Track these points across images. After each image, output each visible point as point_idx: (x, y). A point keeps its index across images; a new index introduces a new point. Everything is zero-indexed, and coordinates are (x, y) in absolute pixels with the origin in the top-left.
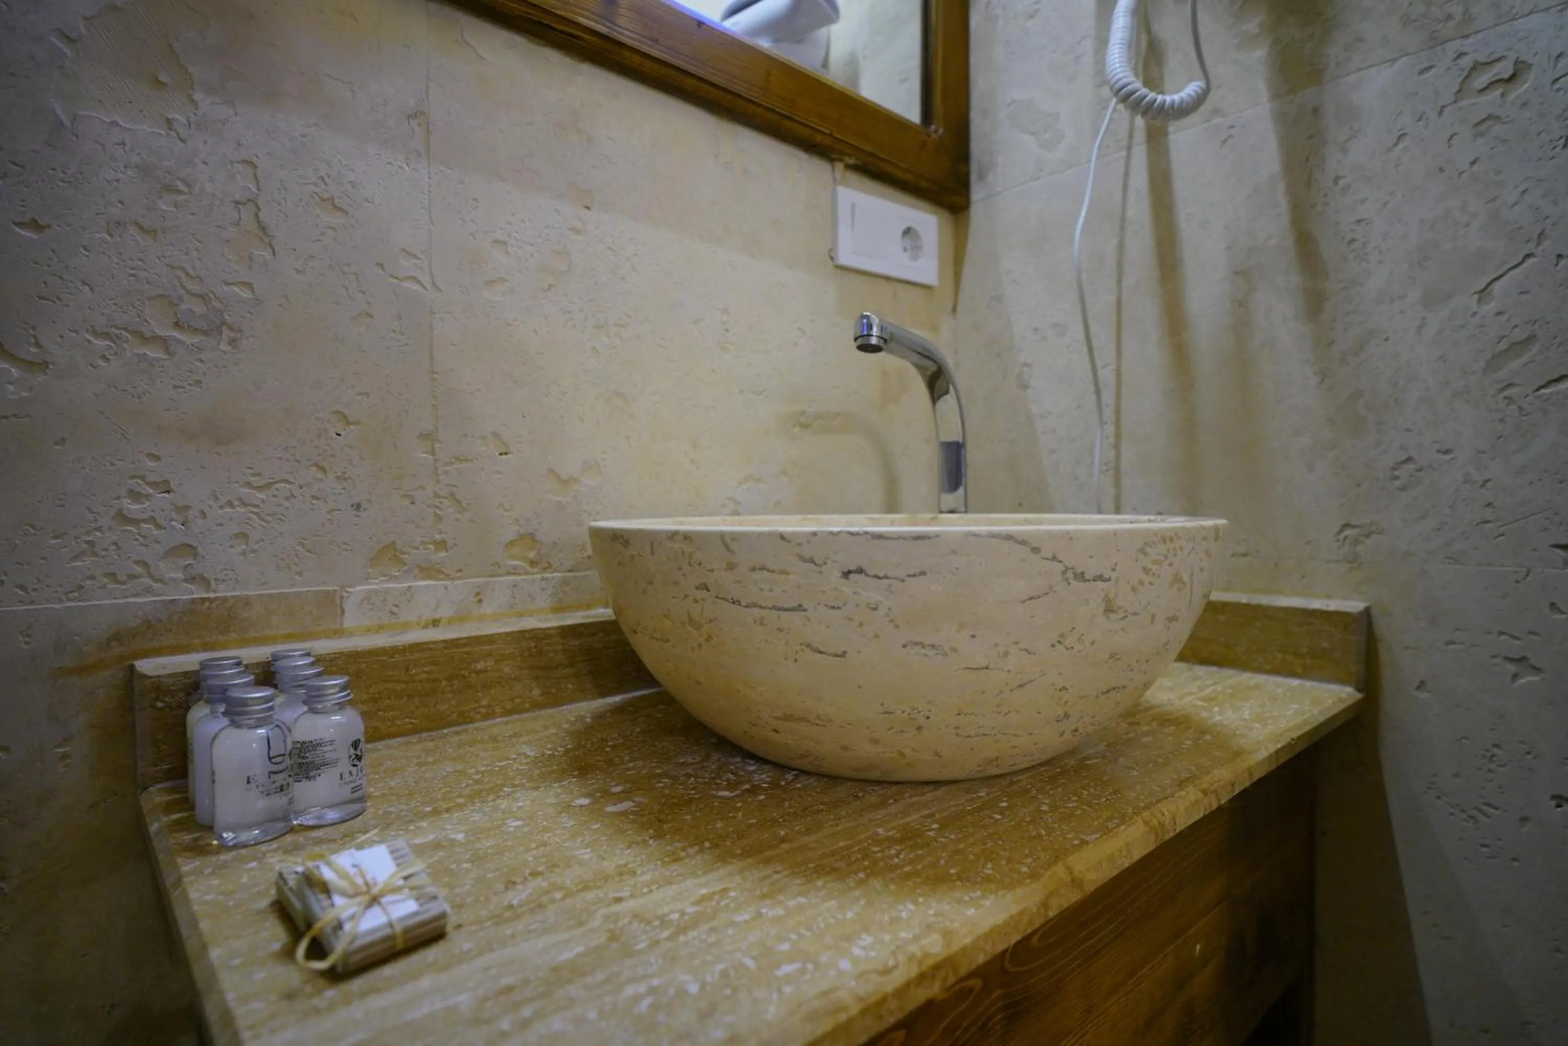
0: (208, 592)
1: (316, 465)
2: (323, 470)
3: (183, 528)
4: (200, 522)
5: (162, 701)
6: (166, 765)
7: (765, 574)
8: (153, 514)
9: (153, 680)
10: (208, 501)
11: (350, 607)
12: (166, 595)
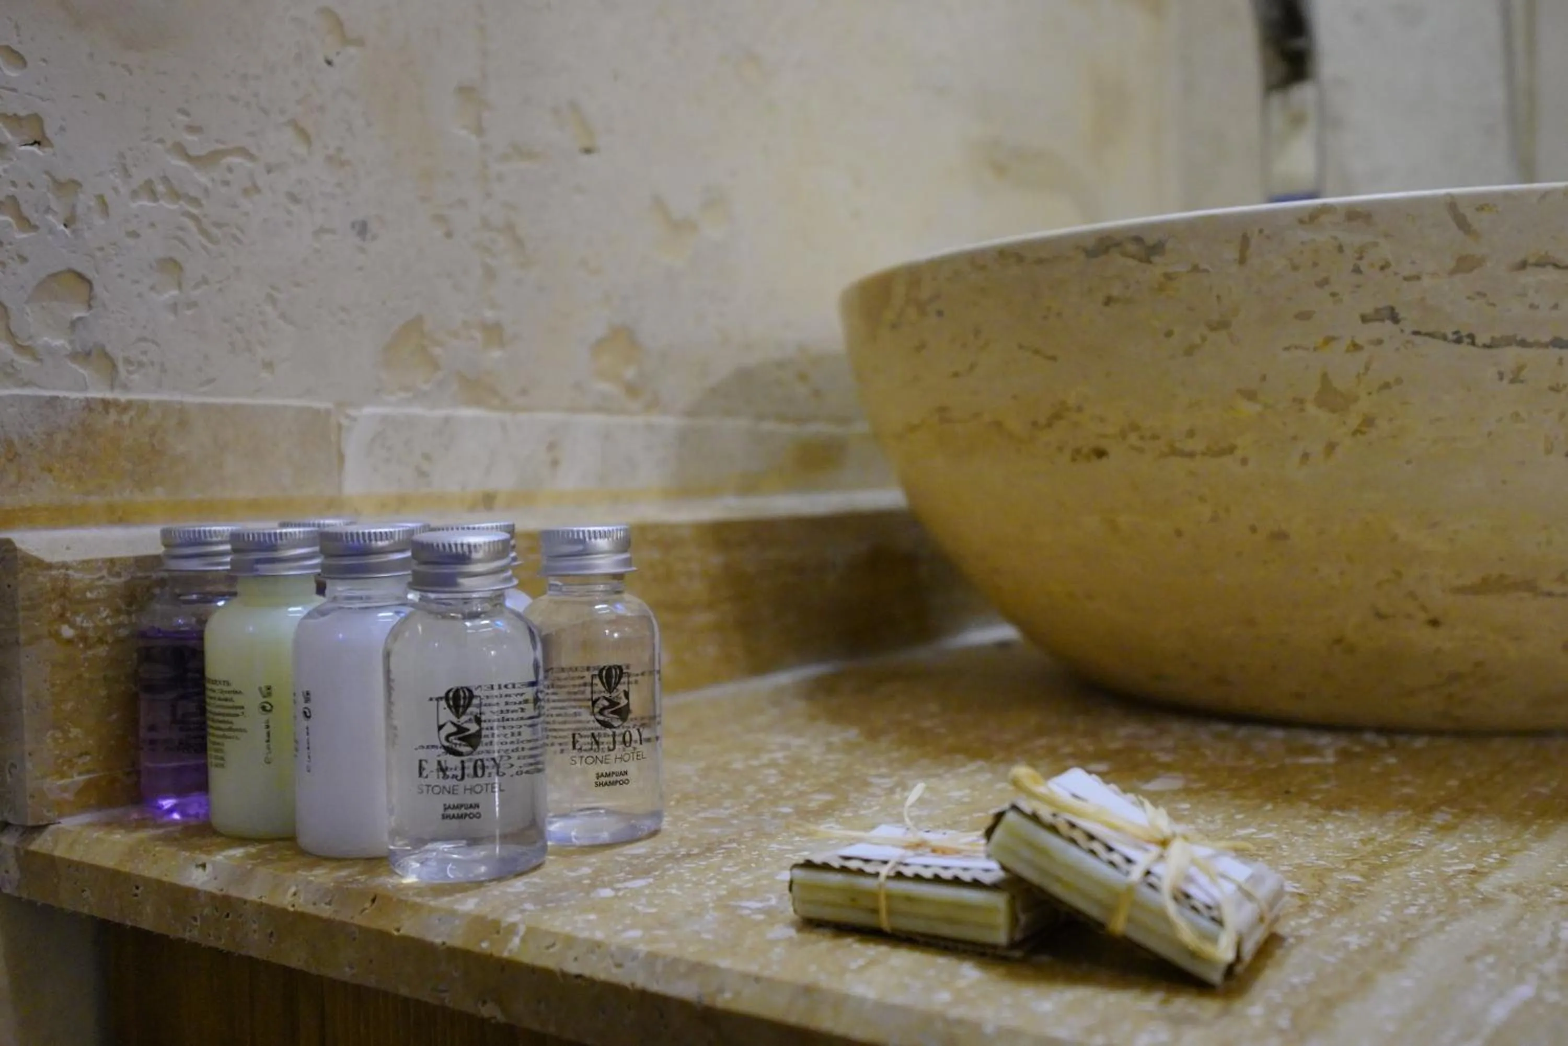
0: (112, 387)
1: (294, 123)
2: (304, 135)
3: (67, 231)
4: (99, 222)
5: (72, 625)
6: (80, 774)
7: (1550, 275)
8: (12, 190)
9: (54, 572)
10: (111, 176)
11: (352, 448)
12: (40, 387)
